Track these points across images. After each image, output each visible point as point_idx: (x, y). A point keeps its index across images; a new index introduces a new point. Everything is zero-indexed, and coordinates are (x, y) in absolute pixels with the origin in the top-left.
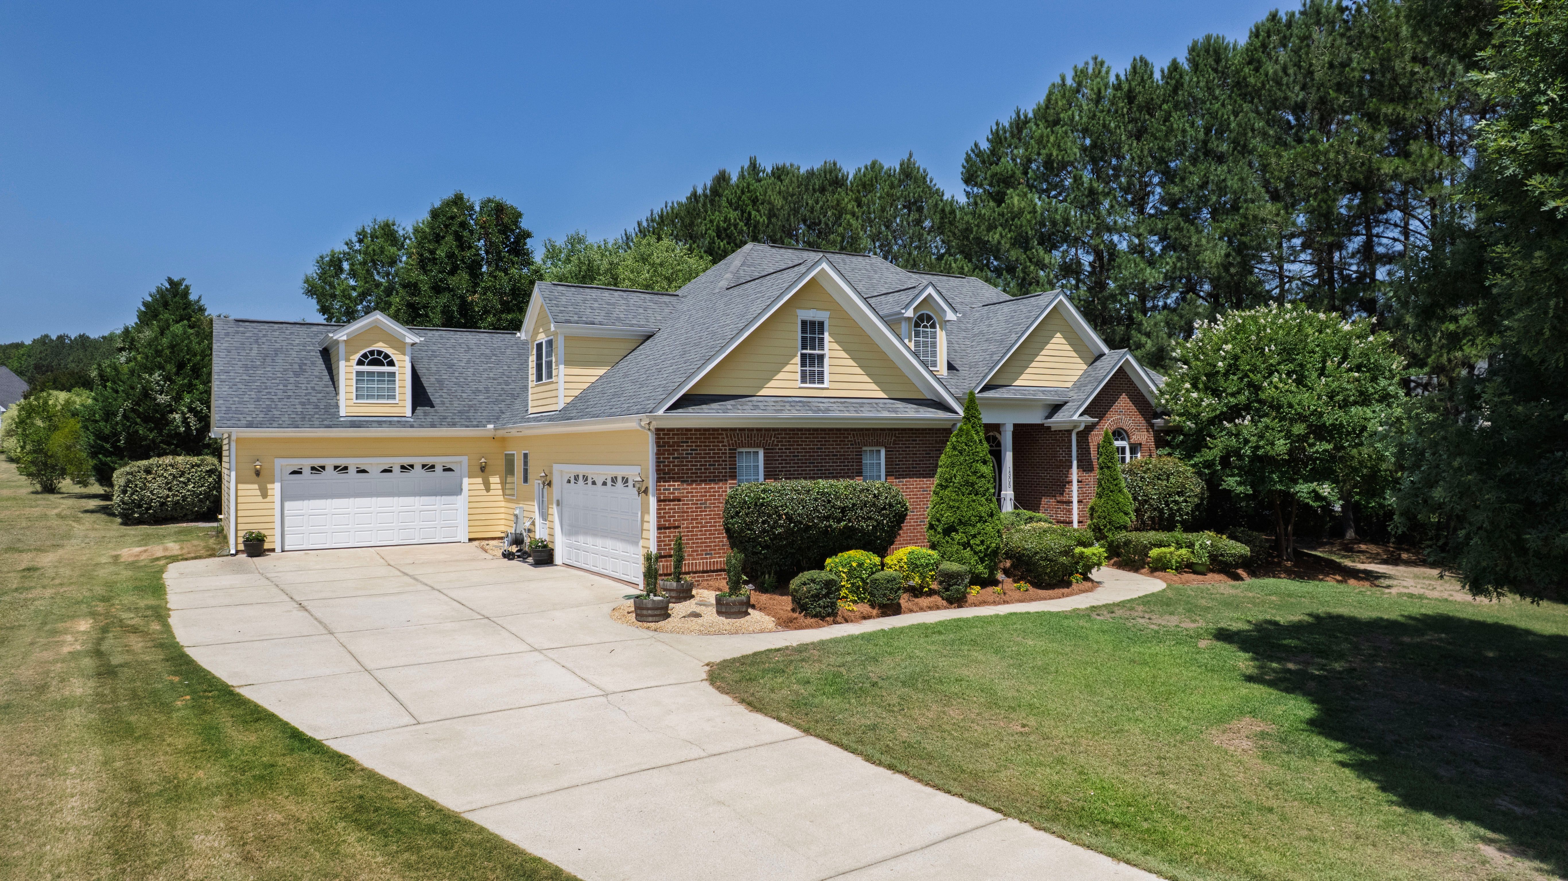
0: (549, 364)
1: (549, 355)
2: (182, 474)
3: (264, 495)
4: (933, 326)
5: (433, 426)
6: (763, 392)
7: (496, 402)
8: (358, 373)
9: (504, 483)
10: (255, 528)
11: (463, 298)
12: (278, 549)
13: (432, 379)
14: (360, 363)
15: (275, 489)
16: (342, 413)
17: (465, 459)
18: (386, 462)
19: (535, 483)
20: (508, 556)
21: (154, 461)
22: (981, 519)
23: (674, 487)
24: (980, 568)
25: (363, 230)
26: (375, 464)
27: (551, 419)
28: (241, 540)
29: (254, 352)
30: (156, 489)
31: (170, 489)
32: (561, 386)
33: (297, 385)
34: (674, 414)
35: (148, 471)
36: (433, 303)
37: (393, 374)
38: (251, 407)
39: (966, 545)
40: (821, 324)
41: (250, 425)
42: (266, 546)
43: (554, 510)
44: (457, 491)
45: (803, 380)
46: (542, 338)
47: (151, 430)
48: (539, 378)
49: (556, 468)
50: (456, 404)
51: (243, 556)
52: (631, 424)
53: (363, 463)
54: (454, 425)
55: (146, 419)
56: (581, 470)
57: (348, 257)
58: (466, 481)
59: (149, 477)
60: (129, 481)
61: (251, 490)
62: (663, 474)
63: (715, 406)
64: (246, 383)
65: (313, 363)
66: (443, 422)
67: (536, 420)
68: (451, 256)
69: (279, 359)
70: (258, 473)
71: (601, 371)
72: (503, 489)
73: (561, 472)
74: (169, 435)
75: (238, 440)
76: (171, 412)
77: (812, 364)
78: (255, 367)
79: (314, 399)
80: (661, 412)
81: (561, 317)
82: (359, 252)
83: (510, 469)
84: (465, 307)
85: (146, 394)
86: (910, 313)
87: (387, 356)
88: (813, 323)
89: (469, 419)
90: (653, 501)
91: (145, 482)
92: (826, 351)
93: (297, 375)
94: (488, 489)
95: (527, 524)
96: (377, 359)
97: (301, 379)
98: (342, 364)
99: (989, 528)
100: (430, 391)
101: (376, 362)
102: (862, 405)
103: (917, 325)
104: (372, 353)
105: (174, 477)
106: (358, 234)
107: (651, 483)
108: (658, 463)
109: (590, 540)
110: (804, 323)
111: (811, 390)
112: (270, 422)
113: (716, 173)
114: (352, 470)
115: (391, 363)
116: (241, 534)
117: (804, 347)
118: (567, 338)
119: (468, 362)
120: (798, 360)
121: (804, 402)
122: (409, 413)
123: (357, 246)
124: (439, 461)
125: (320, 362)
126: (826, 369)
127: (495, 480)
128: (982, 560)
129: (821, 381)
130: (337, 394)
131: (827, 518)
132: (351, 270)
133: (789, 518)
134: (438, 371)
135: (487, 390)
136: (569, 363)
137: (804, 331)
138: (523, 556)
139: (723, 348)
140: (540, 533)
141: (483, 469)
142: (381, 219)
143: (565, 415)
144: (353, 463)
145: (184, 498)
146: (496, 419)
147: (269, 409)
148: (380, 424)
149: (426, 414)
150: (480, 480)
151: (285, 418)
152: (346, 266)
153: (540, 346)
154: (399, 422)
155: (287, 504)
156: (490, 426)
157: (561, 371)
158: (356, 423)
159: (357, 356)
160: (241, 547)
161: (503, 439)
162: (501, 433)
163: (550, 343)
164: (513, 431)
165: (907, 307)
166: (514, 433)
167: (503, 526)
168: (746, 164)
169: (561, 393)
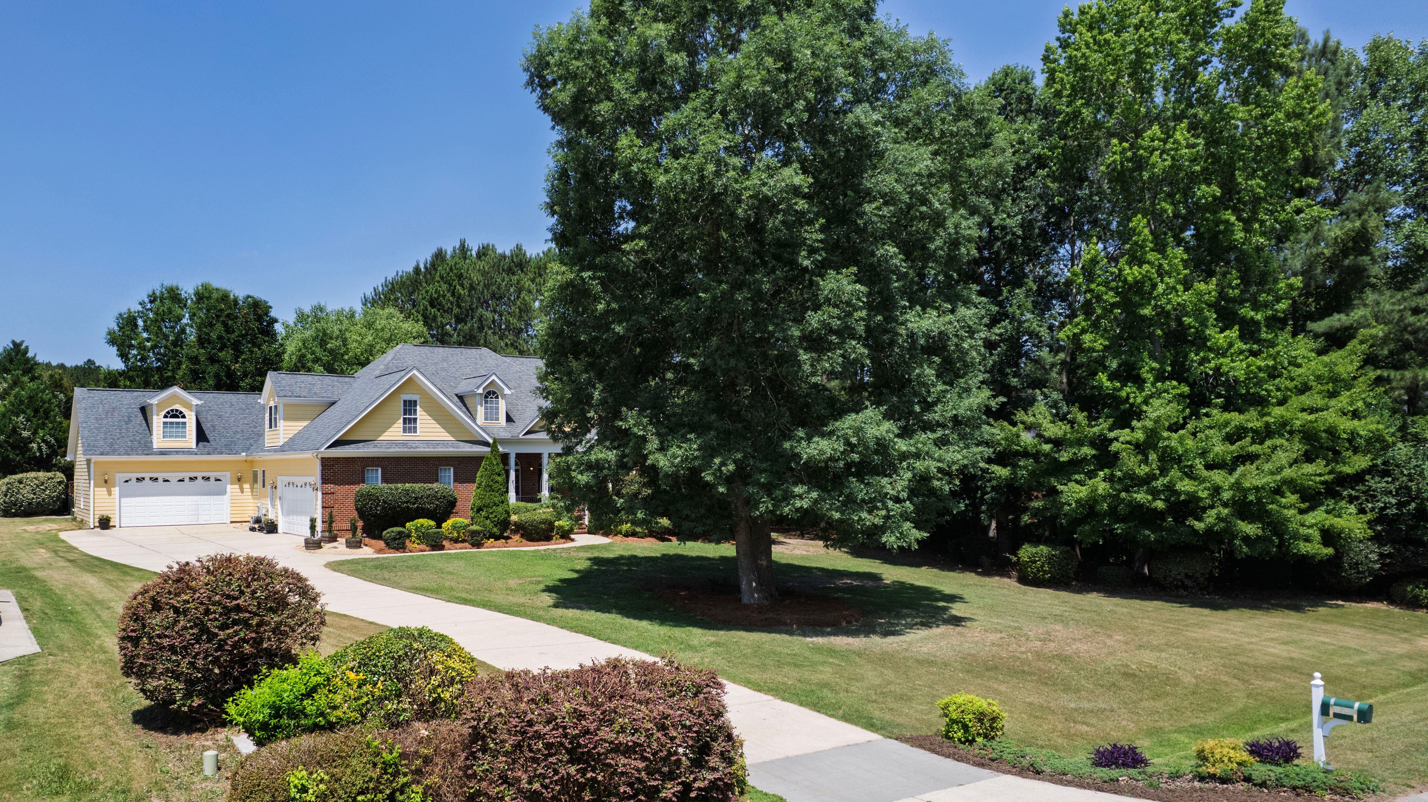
0: (275, 419)
1: (275, 414)
2: (43, 484)
3: (110, 494)
4: (497, 397)
5: (209, 454)
6: (380, 438)
7: (248, 439)
8: (165, 423)
9: (252, 488)
10: (105, 513)
11: (228, 367)
12: (118, 526)
13: (209, 425)
14: (165, 417)
15: (116, 491)
16: (155, 446)
17: (228, 474)
18: (181, 475)
19: (268, 487)
20: (252, 529)
21: (24, 475)
22: (495, 504)
23: (330, 487)
24: (495, 530)
25: (154, 293)
26: (174, 477)
27: (275, 451)
28: (97, 520)
29: (101, 410)
30: (26, 494)
31: (34, 494)
32: (281, 432)
33: (127, 429)
34: (330, 450)
35: (20, 482)
36: (209, 369)
37: (184, 423)
38: (102, 443)
39: (487, 518)
40: (415, 402)
41: (102, 454)
42: (111, 524)
43: (278, 502)
44: (223, 492)
45: (404, 431)
46: (272, 404)
47: (17, 455)
48: (271, 427)
49: (279, 478)
50: (223, 440)
51: (98, 529)
52: (308, 455)
53: (167, 476)
54: (221, 453)
55: (14, 447)
56: (291, 479)
57: (142, 314)
58: (229, 487)
59: (22, 486)
60: (9, 489)
61: (102, 491)
62: (325, 480)
63: (353, 446)
64: (98, 429)
65: (136, 416)
66: (215, 451)
67: (269, 451)
68: (220, 338)
69: (116, 414)
70: (106, 482)
71: (305, 423)
72: (252, 492)
73: (281, 481)
74: (29, 458)
75: (96, 463)
76: (31, 442)
77: (410, 423)
78: (102, 419)
79: (138, 438)
80: (323, 449)
81: (281, 394)
82: (151, 310)
83: (255, 481)
84: (230, 374)
85: (14, 430)
86: (480, 391)
87: (181, 412)
88: (410, 401)
89: (231, 449)
90: (320, 494)
91: (19, 489)
92: (418, 416)
93: (127, 423)
94: (242, 492)
95: (264, 512)
96: (175, 414)
97: (129, 426)
98: (155, 417)
99: (500, 509)
100: (207, 432)
101: (173, 416)
102: (438, 444)
103: (486, 397)
104: (172, 411)
105: (38, 486)
106: (149, 296)
107: (319, 484)
108: (322, 475)
109: (295, 517)
110: (405, 401)
111: (409, 437)
112: (114, 452)
113: (434, 250)
114: (160, 480)
115: (184, 417)
116: (97, 517)
117: (405, 414)
118: (285, 405)
119: (231, 413)
120: (401, 421)
121: (404, 444)
122: (194, 445)
123: (149, 306)
124: (212, 475)
125: (140, 415)
126: (418, 425)
127: (247, 486)
128: (496, 526)
129: (415, 432)
130: (151, 435)
131: (407, 502)
132: (145, 326)
133: (385, 502)
134: (212, 420)
135: (243, 431)
136: (286, 419)
137: (405, 405)
138: (261, 530)
139: (357, 416)
140: (271, 516)
141: (239, 480)
142: (169, 283)
143: (282, 449)
144: (161, 476)
145: (44, 500)
146: (247, 449)
147: (112, 444)
148: (177, 453)
149: (205, 447)
150: (237, 486)
151: (122, 449)
152: (140, 323)
153: (271, 408)
154: (189, 452)
155: (123, 500)
156: (244, 454)
157: (281, 424)
158: (163, 453)
159: (164, 413)
160: (97, 524)
161: (252, 462)
162: (250, 458)
163: (276, 407)
164: (257, 456)
165: (478, 387)
166: (257, 458)
167: (250, 513)
168: (458, 245)
169: (281, 436)
